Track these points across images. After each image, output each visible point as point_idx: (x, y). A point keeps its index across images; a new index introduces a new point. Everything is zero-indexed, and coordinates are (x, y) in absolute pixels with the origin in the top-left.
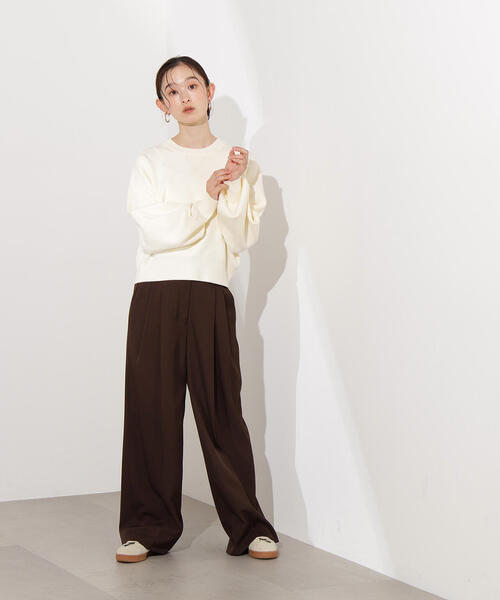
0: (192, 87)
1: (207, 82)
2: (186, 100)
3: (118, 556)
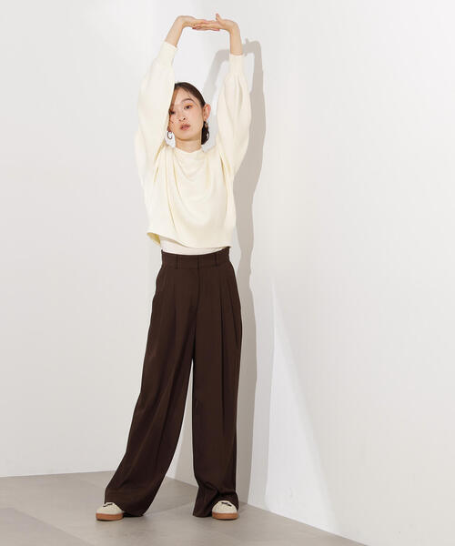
0: (188, 107)
1: (203, 103)
2: (182, 119)
3: (97, 515)
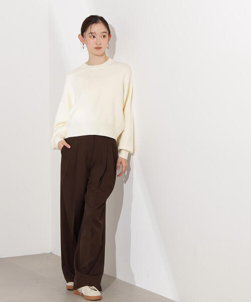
2: (99, 44)
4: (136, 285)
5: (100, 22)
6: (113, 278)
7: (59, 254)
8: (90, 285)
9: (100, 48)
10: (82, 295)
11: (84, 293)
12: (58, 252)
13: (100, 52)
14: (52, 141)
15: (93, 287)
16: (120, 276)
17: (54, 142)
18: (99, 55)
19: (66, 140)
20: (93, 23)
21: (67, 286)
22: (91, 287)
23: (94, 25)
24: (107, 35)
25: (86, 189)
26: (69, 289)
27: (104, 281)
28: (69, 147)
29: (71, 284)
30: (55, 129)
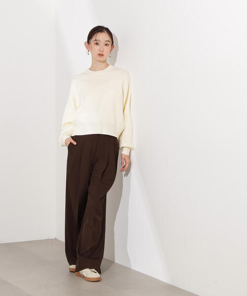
2: (102, 50)
4: (132, 268)
5: (106, 31)
6: (112, 262)
7: (63, 240)
8: (90, 268)
9: (102, 55)
10: (84, 277)
11: (85, 275)
12: (62, 238)
13: (102, 59)
14: (60, 139)
15: (94, 270)
16: (118, 260)
17: (62, 139)
18: (101, 61)
19: (72, 137)
20: (98, 32)
21: (70, 269)
22: (92, 270)
23: (99, 33)
24: (110, 44)
25: (90, 182)
26: (72, 271)
27: (103, 264)
28: (75, 143)
29: (73, 267)
30: (62, 128)
